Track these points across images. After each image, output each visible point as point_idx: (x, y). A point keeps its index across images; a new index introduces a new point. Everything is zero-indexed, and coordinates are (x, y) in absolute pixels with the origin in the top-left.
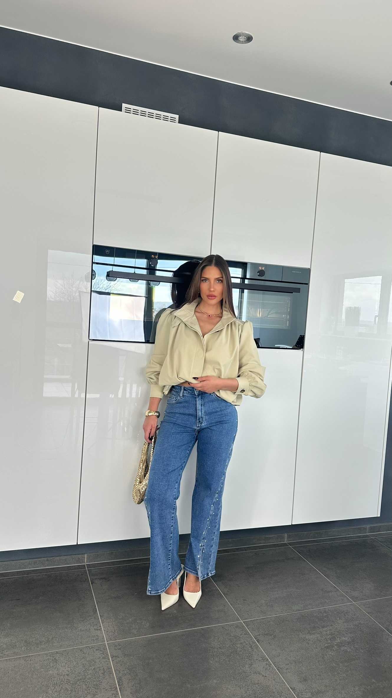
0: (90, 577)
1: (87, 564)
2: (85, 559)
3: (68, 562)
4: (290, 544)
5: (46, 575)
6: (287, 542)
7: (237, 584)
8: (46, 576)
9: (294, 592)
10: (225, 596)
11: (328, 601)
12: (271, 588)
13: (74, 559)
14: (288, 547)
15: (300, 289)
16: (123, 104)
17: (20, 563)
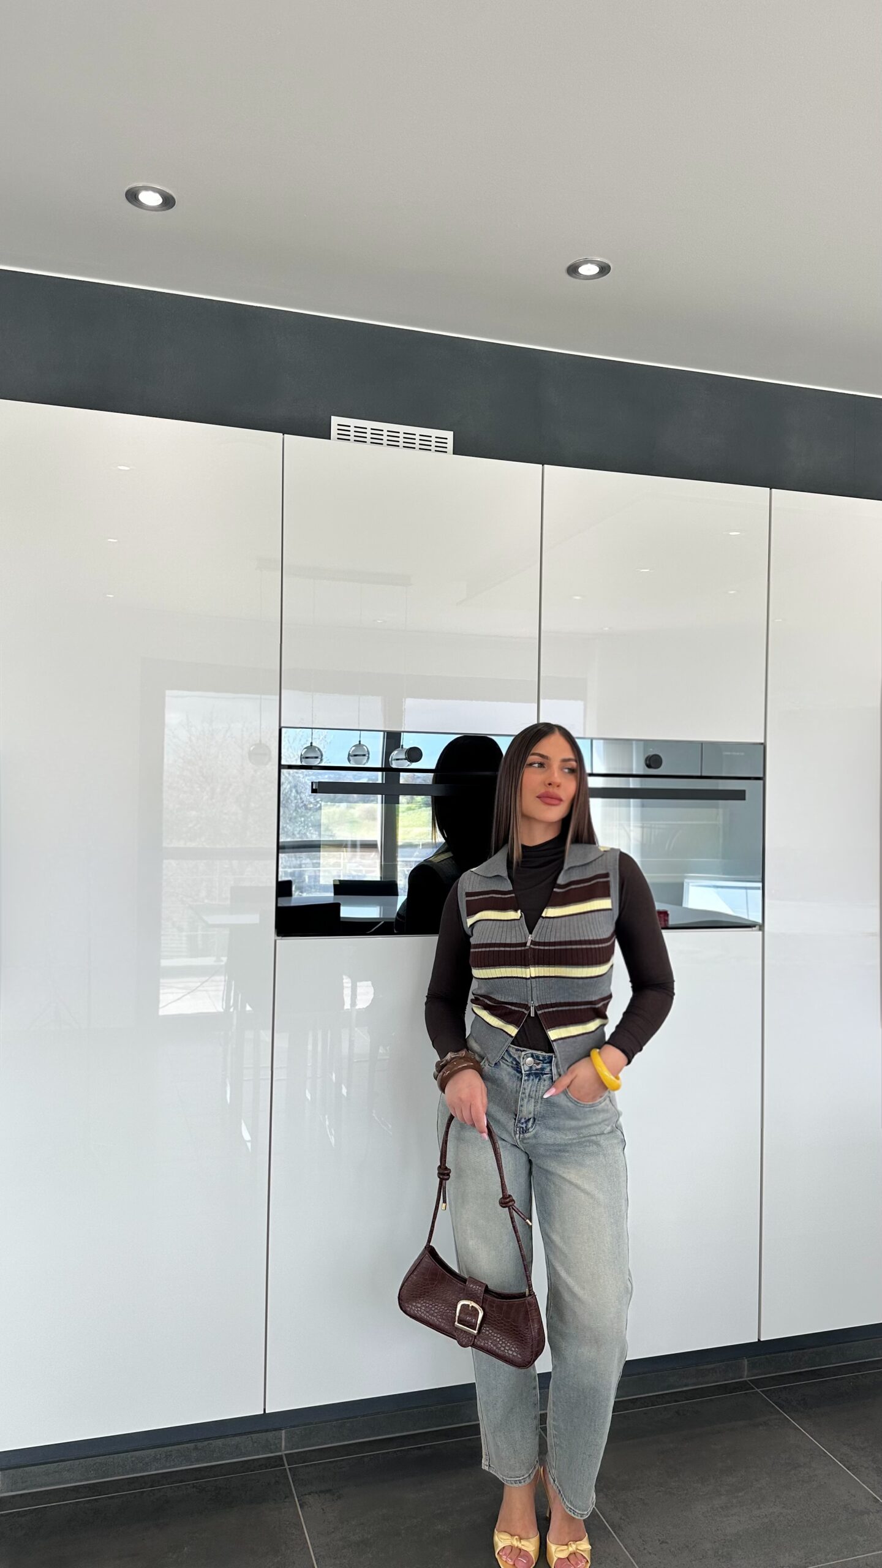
0: (295, 1489)
1: (286, 1454)
2: (281, 1443)
3: (243, 1451)
4: (758, 1383)
5: (194, 1487)
6: (749, 1379)
7: (641, 1499)
8: (194, 1489)
9: (778, 1516)
10: (615, 1533)
11: (862, 1539)
12: (722, 1508)
13: (256, 1442)
14: (753, 1393)
15: (744, 792)
16: (332, 417)
17: (133, 1459)
